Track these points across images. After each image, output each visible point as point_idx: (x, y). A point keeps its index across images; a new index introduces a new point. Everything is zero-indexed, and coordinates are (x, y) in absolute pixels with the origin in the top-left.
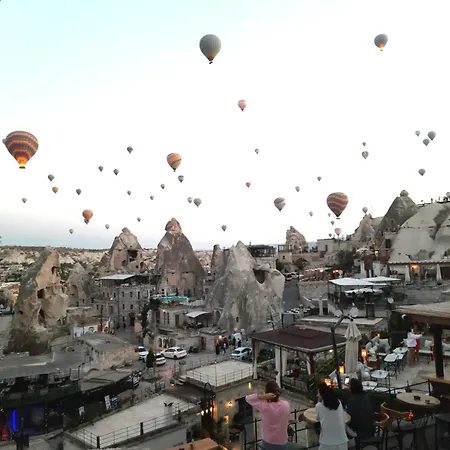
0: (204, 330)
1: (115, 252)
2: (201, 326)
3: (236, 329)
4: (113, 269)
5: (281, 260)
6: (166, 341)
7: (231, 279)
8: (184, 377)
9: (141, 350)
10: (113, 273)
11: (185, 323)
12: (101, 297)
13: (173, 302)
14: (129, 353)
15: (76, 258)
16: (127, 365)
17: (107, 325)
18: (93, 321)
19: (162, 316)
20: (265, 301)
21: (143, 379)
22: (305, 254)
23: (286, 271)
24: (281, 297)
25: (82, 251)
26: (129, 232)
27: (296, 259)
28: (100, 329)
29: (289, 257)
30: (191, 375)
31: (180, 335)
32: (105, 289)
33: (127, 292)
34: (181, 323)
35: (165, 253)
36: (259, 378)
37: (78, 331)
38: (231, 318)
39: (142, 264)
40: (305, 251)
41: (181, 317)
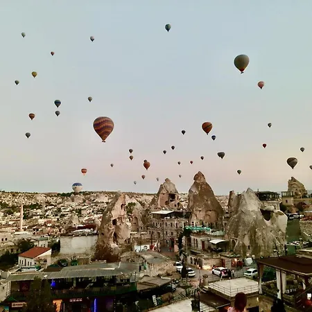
0: (223, 253)
1: (161, 195)
2: (221, 251)
3: (248, 255)
4: (159, 207)
5: (284, 203)
6: (195, 260)
7: (243, 216)
8: (207, 287)
9: (178, 265)
10: (160, 209)
11: (209, 248)
12: (152, 226)
13: (200, 231)
14: (169, 266)
15: (139, 199)
16: (168, 275)
17: (156, 246)
18: (147, 242)
19: (192, 241)
20: (271, 235)
21: (179, 286)
22: (304, 199)
23: (289, 212)
24: (285, 232)
25: (142, 195)
26: (169, 181)
27: (297, 203)
28: (151, 247)
29: (291, 201)
30: (211, 286)
31: (205, 256)
32: (155, 221)
33: (169, 223)
34: (206, 247)
35: (194, 196)
36: (264, 293)
37: (137, 248)
38: (244, 246)
39: (178, 204)
40: (304, 196)
41: (206, 242)
